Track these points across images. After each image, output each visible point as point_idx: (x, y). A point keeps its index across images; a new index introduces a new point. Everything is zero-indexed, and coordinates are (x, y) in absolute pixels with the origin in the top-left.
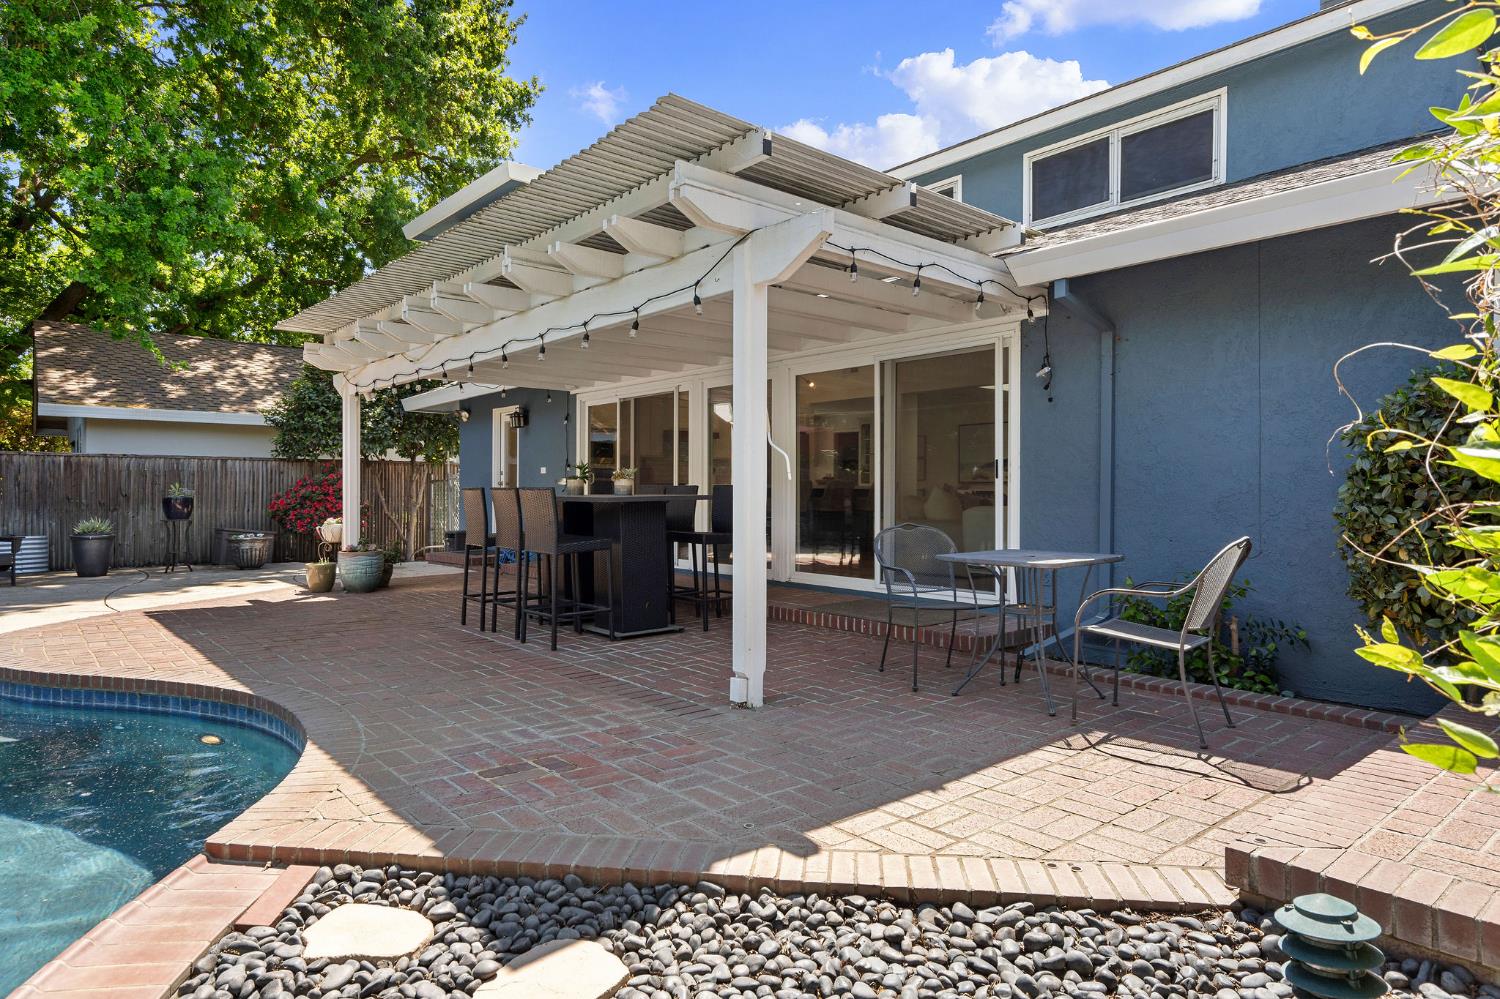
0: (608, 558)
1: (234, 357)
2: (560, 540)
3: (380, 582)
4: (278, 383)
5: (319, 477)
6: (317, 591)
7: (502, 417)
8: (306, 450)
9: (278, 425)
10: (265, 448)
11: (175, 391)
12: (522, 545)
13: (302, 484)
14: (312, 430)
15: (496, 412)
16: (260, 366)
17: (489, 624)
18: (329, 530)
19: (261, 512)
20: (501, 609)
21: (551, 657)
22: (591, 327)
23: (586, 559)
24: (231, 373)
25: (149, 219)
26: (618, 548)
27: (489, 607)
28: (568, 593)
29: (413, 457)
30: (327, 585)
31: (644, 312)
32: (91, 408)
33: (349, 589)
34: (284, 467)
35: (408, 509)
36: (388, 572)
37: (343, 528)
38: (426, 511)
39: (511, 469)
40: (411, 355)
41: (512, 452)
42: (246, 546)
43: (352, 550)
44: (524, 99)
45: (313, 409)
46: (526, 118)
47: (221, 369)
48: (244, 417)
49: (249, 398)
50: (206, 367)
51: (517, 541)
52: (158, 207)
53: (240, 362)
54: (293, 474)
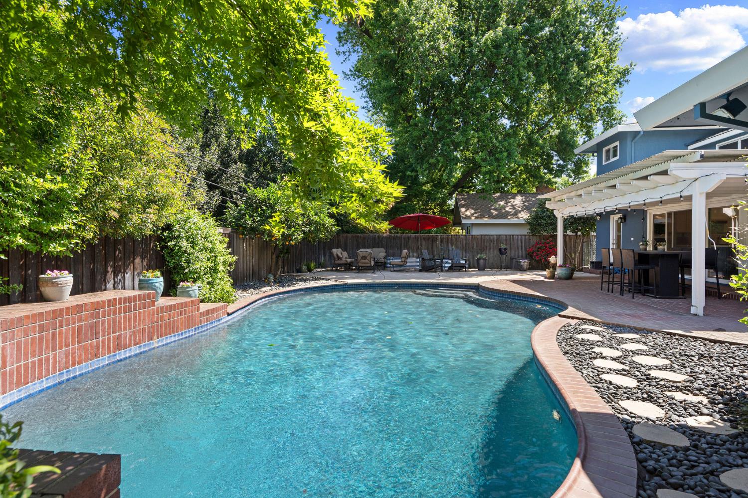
0: (654, 272)
1: (510, 199)
2: (635, 265)
3: (569, 277)
4: (526, 208)
5: (543, 241)
6: (549, 278)
7: (614, 219)
8: (539, 232)
9: (529, 223)
10: (525, 231)
11: (495, 213)
12: (622, 267)
13: (537, 244)
14: (541, 225)
15: (612, 216)
16: (518, 201)
17: (610, 290)
18: (552, 259)
19: (524, 253)
20: (615, 286)
21: (632, 300)
22: (646, 201)
23: (646, 272)
24: (509, 204)
25: (496, 164)
26: (658, 269)
27: (611, 285)
28: (639, 282)
29: (577, 233)
30: (553, 276)
31: (664, 198)
32: (473, 220)
33: (560, 278)
34: (531, 237)
35: (575, 253)
36: (572, 274)
37: (557, 259)
38: (581, 254)
39: (618, 237)
40: (583, 205)
41: (618, 230)
42: (522, 264)
43: (560, 266)
44: (626, 72)
45: (542, 218)
46: (627, 81)
47: (506, 203)
48: (514, 220)
49: (516, 213)
50: (502, 203)
51: (620, 266)
52: (498, 160)
53: (512, 200)
54: (534, 240)
